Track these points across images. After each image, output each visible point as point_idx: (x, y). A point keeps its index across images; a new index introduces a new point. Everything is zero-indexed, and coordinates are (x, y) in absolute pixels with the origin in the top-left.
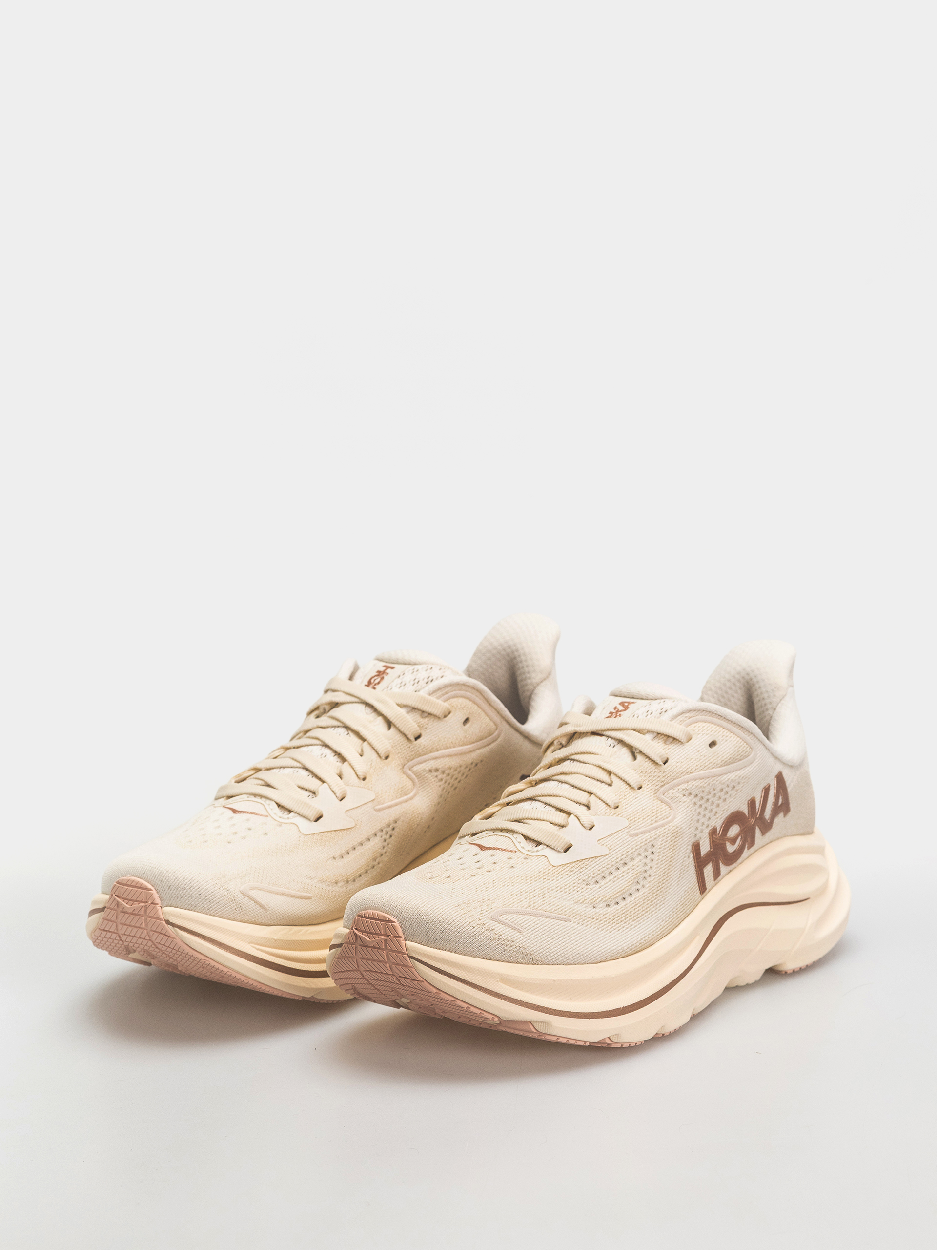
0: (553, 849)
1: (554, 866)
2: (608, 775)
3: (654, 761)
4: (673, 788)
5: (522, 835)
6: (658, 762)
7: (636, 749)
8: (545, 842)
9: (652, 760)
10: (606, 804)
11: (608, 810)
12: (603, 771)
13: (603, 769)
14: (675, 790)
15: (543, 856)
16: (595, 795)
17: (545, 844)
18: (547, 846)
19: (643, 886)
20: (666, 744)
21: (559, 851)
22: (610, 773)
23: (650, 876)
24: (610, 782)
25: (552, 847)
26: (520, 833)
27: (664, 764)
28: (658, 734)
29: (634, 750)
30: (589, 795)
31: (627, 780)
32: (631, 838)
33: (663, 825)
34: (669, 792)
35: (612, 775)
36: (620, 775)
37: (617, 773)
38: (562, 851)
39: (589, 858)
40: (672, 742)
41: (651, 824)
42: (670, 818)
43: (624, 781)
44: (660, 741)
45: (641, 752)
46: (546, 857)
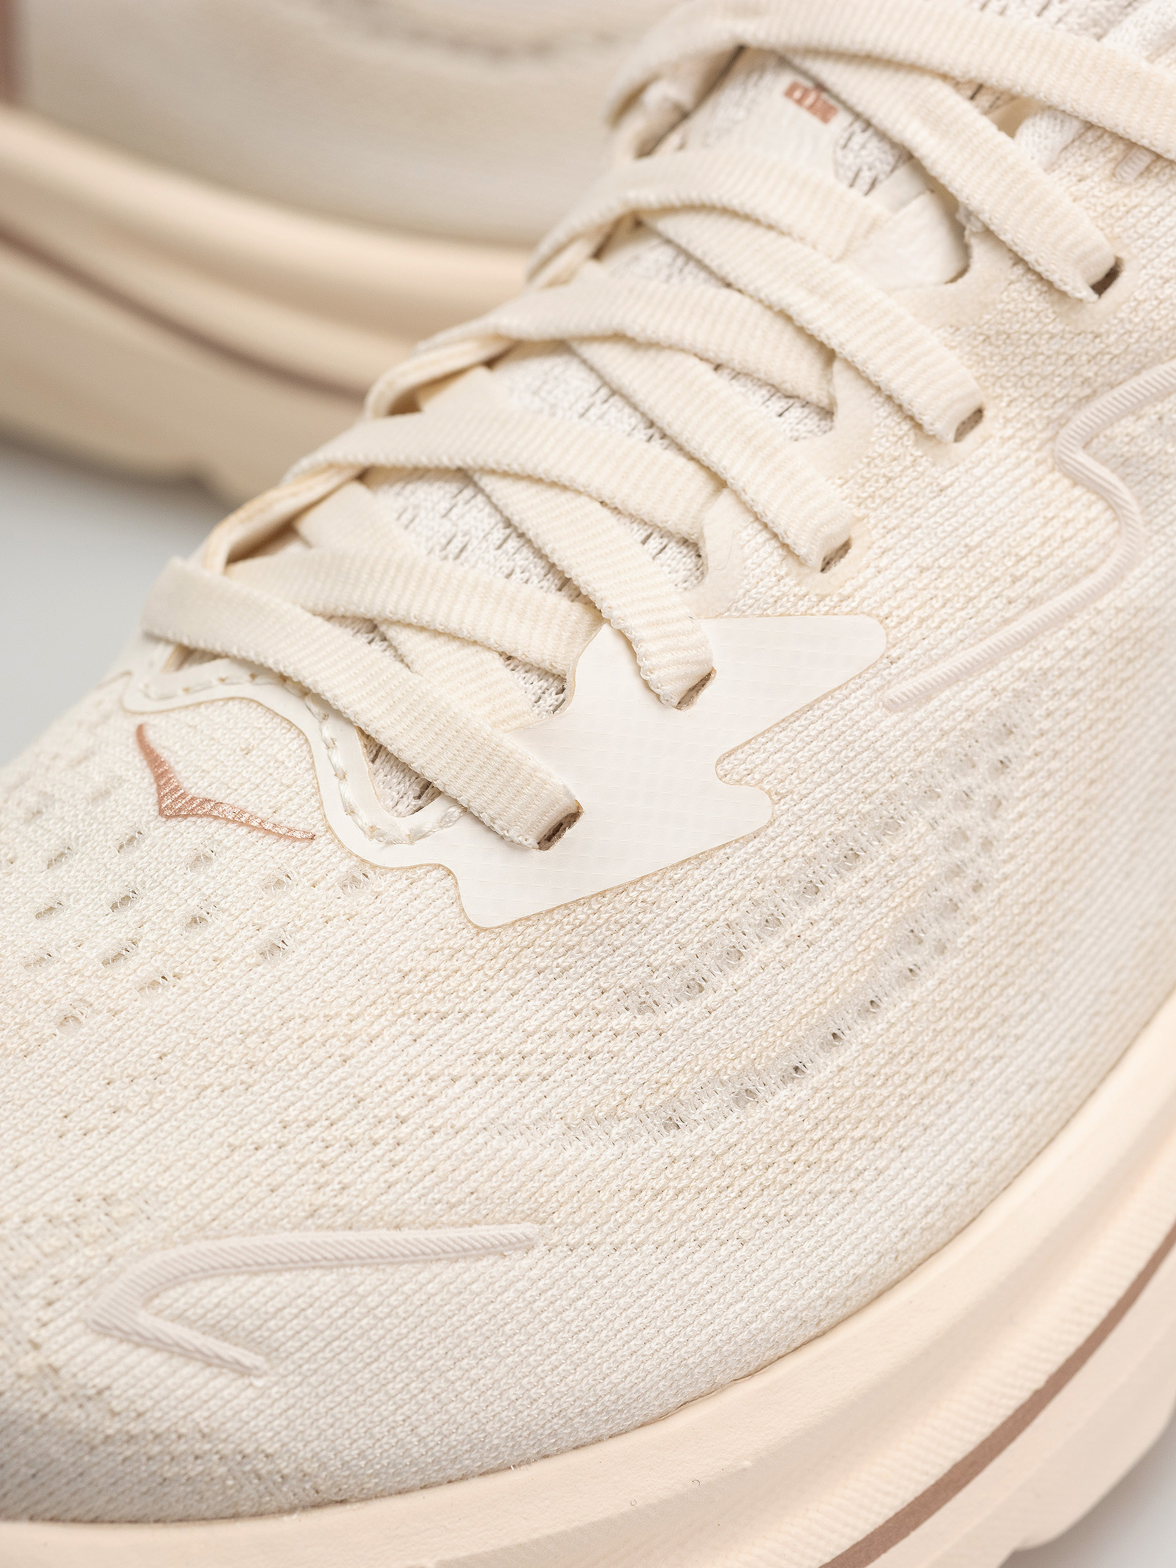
0: (490, 829)
1: (480, 930)
2: (818, 365)
3: (1050, 284)
4: (1134, 410)
5: (362, 732)
6: (1067, 288)
7: (969, 214)
8: (452, 791)
9: (1040, 277)
10: (785, 546)
11: (790, 581)
12: (800, 344)
13: (801, 330)
14: (1145, 421)
15: (438, 866)
16: (735, 493)
17: (455, 802)
18: (465, 810)
19: (941, 949)
20: (1122, 184)
21: (514, 845)
22: (829, 355)
23: (977, 887)
24: (825, 402)
25: (485, 817)
26: (349, 722)
27: (1101, 286)
28: (1089, 126)
29: (961, 217)
30: (710, 487)
31: (905, 396)
32: (895, 718)
33: (1068, 614)
34: (1118, 429)
35: (837, 366)
36: (870, 369)
37: (858, 360)
38: (532, 841)
39: (664, 871)
40: (1148, 169)
41: (1006, 622)
42: (1104, 571)
43: (889, 398)
44: (1088, 169)
45: (988, 233)
46: (450, 873)
